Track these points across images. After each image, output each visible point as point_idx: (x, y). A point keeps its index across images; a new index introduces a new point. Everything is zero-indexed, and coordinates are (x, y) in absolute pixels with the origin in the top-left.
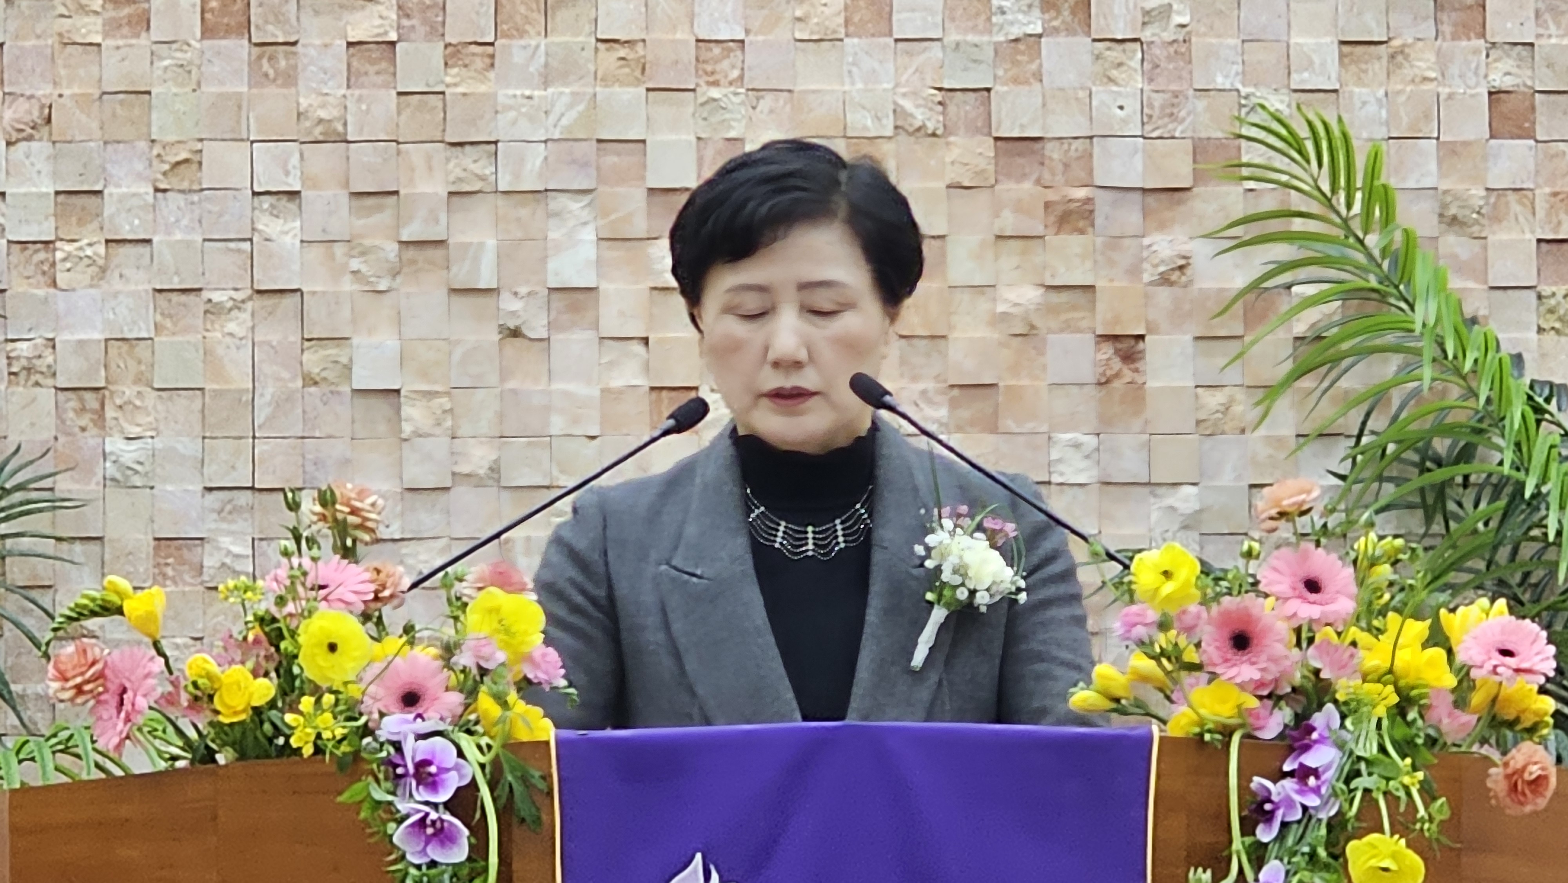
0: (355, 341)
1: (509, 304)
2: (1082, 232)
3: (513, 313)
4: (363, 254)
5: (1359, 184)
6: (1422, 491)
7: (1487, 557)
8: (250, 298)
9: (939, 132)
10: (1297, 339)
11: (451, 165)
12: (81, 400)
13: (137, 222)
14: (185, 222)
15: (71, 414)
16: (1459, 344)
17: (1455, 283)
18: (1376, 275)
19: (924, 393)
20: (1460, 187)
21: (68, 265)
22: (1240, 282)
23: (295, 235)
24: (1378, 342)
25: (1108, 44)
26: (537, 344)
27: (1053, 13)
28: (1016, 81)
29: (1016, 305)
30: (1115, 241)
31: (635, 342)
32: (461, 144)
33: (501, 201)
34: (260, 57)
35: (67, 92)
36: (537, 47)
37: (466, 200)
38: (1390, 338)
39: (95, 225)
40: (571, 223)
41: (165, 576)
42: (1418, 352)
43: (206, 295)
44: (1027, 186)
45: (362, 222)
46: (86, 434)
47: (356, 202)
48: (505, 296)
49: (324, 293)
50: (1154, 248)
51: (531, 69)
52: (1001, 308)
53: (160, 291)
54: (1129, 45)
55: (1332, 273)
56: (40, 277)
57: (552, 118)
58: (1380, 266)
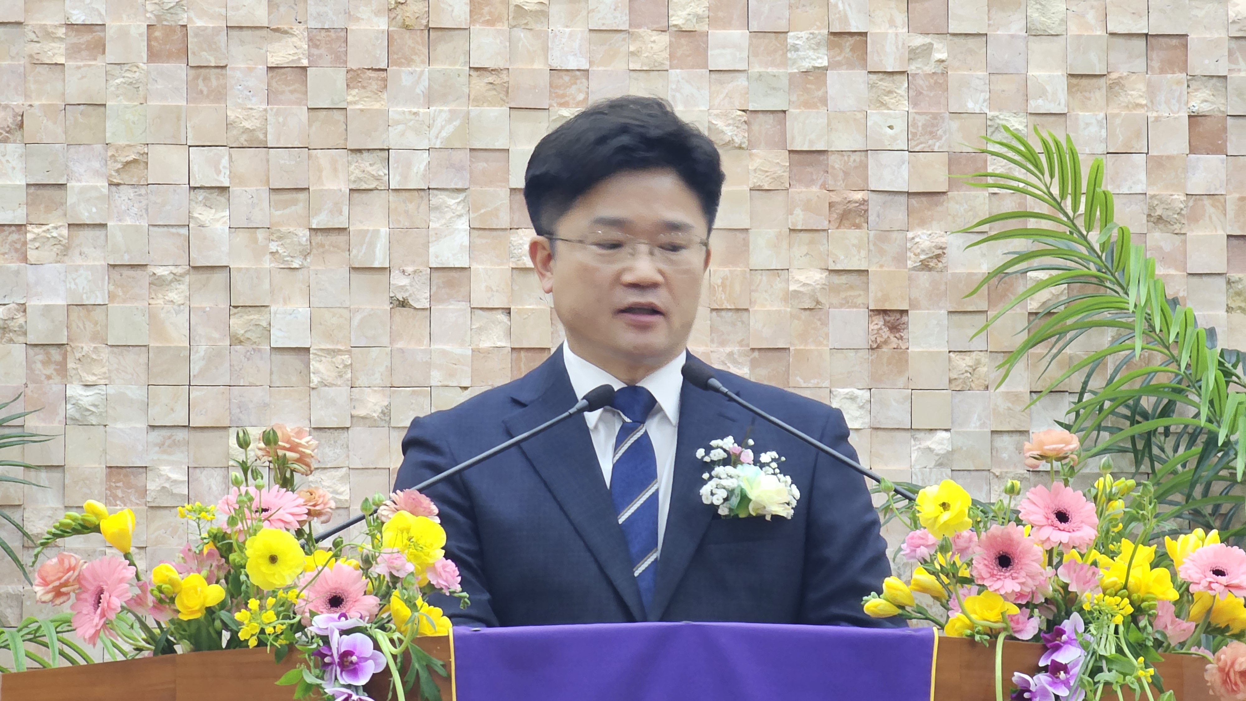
0: (273, 308)
1: (398, 280)
2: (858, 227)
3: (402, 288)
4: (280, 238)
5: (1084, 190)
6: (1133, 438)
7: (1186, 491)
8: (188, 273)
9: (743, 146)
10: (1030, 314)
11: (352, 168)
12: (47, 354)
13: (94, 210)
14: (135, 210)
15: (39, 366)
16: (1164, 319)
17: (1160, 270)
18: (1094, 263)
19: (731, 354)
20: (1165, 193)
21: (37, 245)
22: (985, 268)
23: (225, 223)
24: (1096, 318)
25: (880, 76)
26: (420, 313)
27: (837, 50)
28: (807, 105)
29: (804, 285)
30: (884, 235)
31: (500, 311)
32: (360, 151)
33: (392, 197)
34: (196, 78)
35: (36, 103)
36: (422, 72)
37: (364, 196)
38: (1107, 315)
39: (59, 212)
40: (448, 216)
41: (115, 497)
42: (1131, 327)
43: (151, 269)
44: (815, 189)
45: (279, 213)
46: (51, 381)
47: (276, 197)
48: (395, 273)
49: (247, 269)
50: (917, 240)
51: (418, 91)
52: (793, 287)
53: (114, 266)
54: (897, 77)
55: (1060, 262)
56: (14, 254)
57: (434, 131)
58: (1100, 257)
